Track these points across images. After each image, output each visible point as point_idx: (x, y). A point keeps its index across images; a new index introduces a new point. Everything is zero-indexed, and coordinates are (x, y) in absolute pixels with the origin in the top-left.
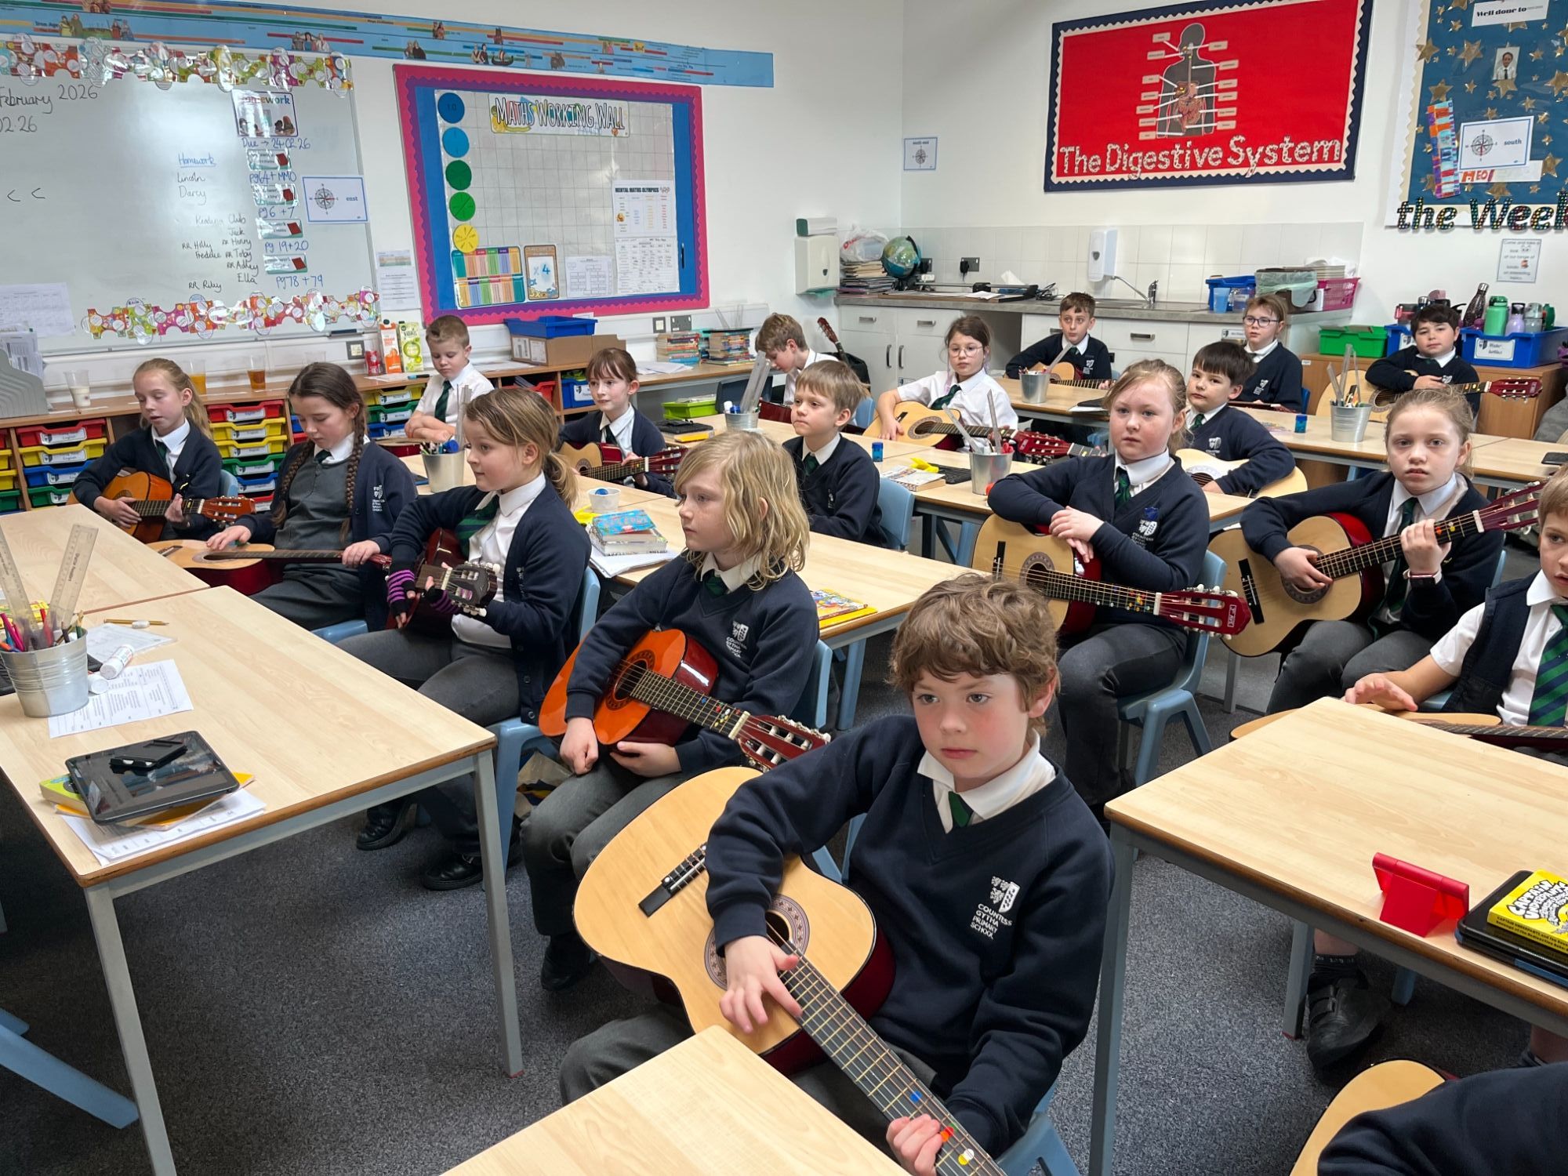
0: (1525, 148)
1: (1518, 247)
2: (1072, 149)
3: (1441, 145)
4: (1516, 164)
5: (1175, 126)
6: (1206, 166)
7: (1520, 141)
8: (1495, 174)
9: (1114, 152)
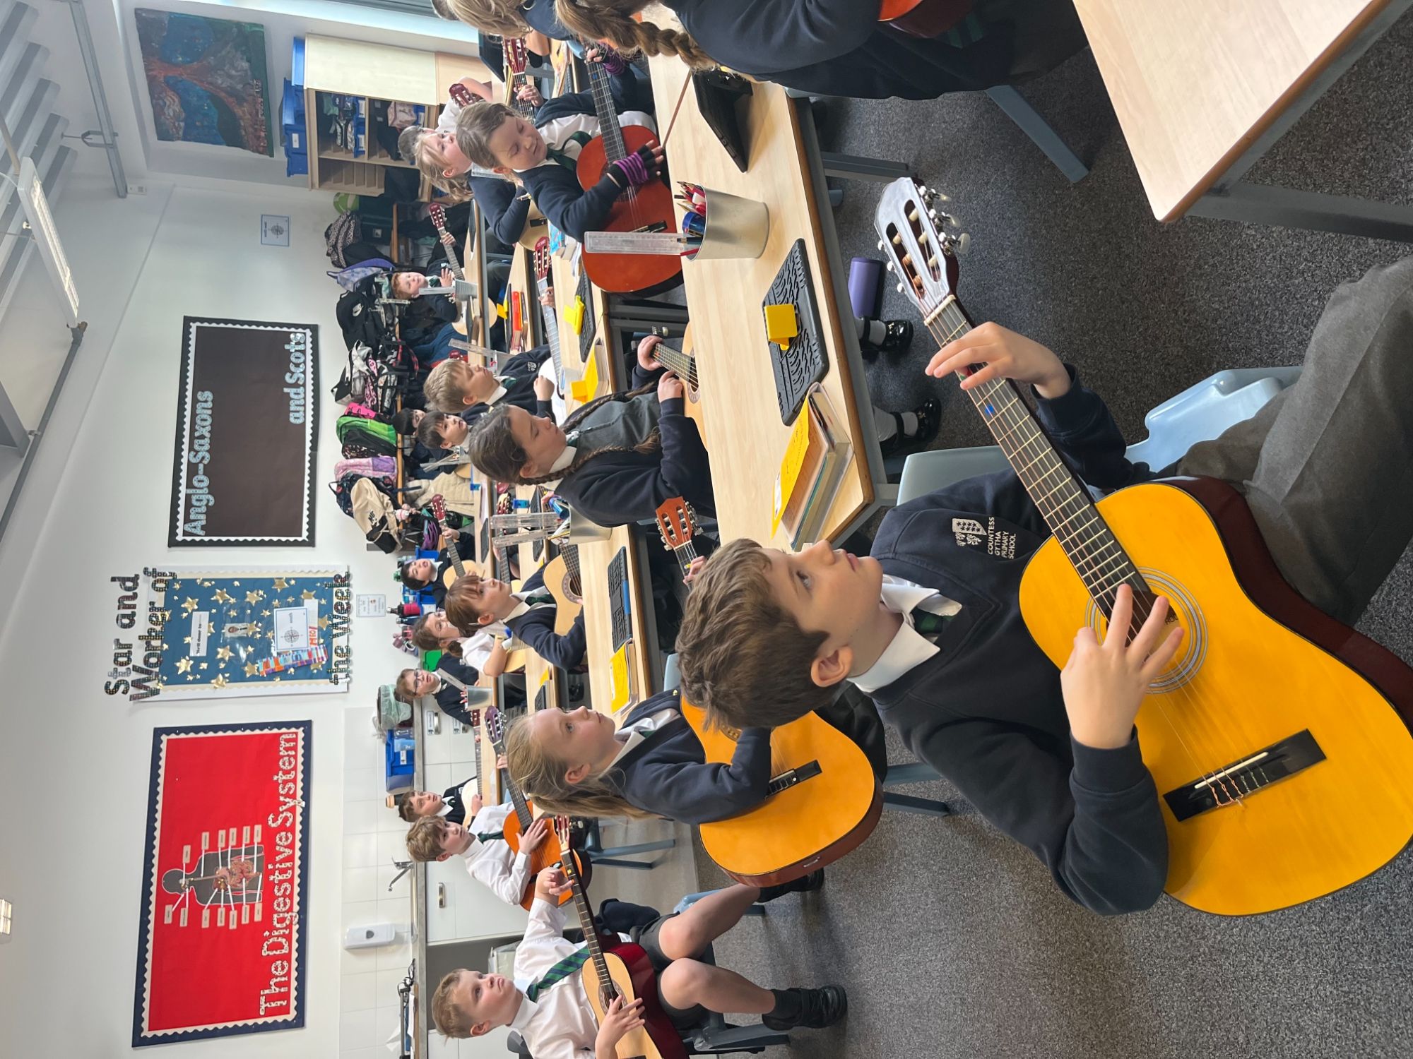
0: (296, 611)
1: (362, 607)
2: (263, 999)
3: (290, 662)
4: (306, 614)
5: (252, 885)
6: (292, 846)
7: (291, 614)
8: (312, 625)
9: (270, 948)
